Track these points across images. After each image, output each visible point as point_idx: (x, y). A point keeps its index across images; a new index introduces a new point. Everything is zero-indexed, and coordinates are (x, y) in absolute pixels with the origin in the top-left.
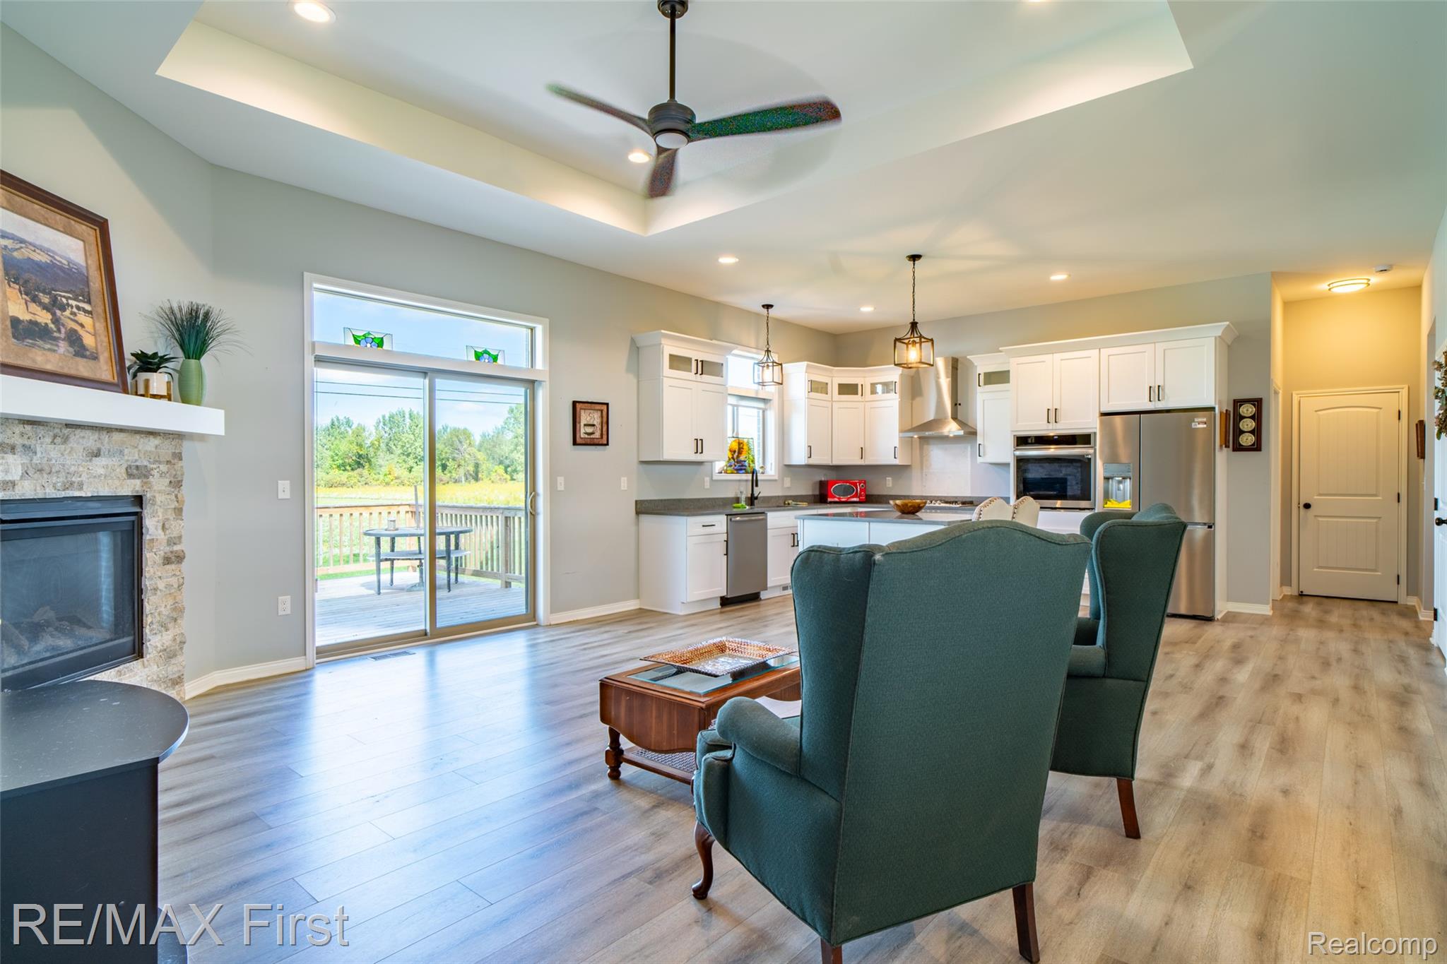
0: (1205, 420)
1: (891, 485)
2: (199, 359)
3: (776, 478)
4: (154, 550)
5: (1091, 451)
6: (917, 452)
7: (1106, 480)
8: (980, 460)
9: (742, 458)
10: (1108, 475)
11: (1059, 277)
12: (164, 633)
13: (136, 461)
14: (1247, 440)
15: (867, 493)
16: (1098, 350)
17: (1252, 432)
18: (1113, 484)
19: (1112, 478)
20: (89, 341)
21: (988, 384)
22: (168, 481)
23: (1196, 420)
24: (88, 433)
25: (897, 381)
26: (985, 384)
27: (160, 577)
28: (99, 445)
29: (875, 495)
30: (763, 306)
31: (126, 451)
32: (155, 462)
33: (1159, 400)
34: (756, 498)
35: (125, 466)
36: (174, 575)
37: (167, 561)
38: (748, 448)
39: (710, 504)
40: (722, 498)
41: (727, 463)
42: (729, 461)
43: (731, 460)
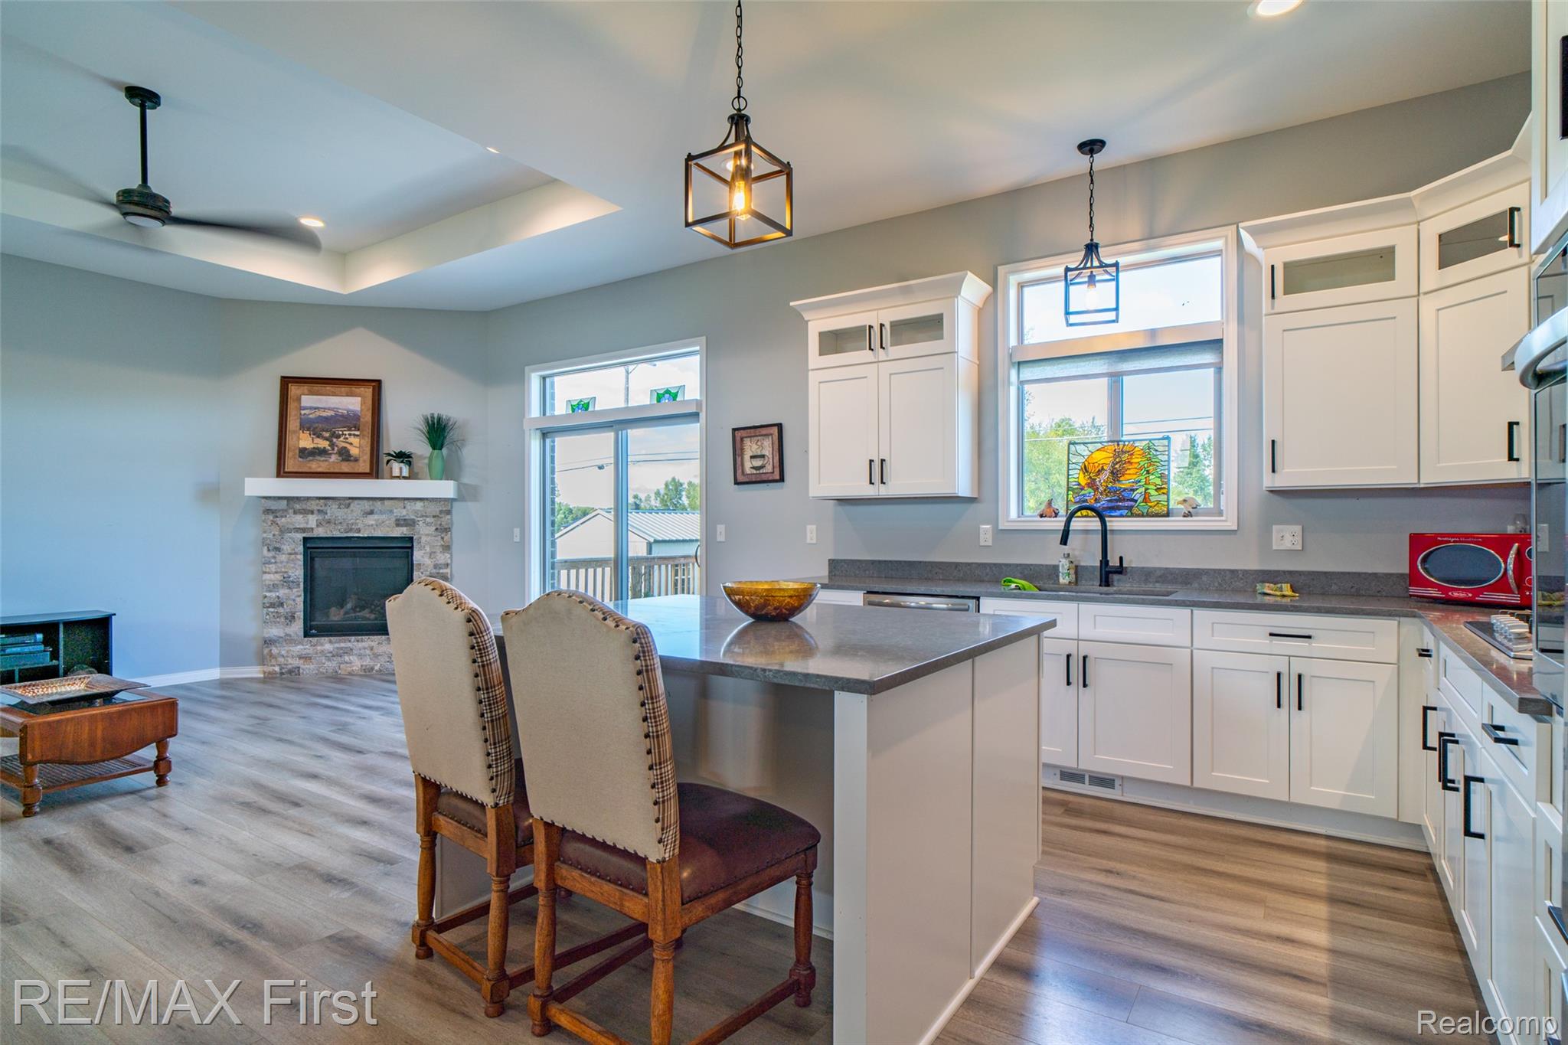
2: (441, 449)
3: (1232, 526)
4: (422, 570)
9: (1125, 483)
13: (404, 516)
20: (354, 451)
22: (434, 528)
24: (365, 502)
28: (372, 508)
31: (395, 511)
32: (422, 516)
34: (1126, 571)
35: (394, 519)
38: (1150, 459)
39: (987, 574)
40: (1020, 565)
41: (1068, 495)
42: (1076, 491)
43: (1082, 489)
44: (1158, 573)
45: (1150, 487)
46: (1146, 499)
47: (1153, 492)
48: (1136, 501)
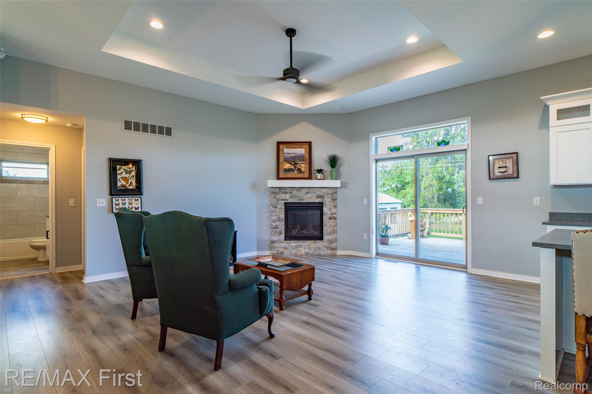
4: (326, 215)
12: (329, 236)
13: (320, 194)
20: (303, 169)
22: (331, 199)
24: (306, 189)
27: (328, 222)
28: (309, 191)
31: (317, 192)
32: (326, 194)
35: (316, 195)
36: (333, 222)
37: (330, 218)
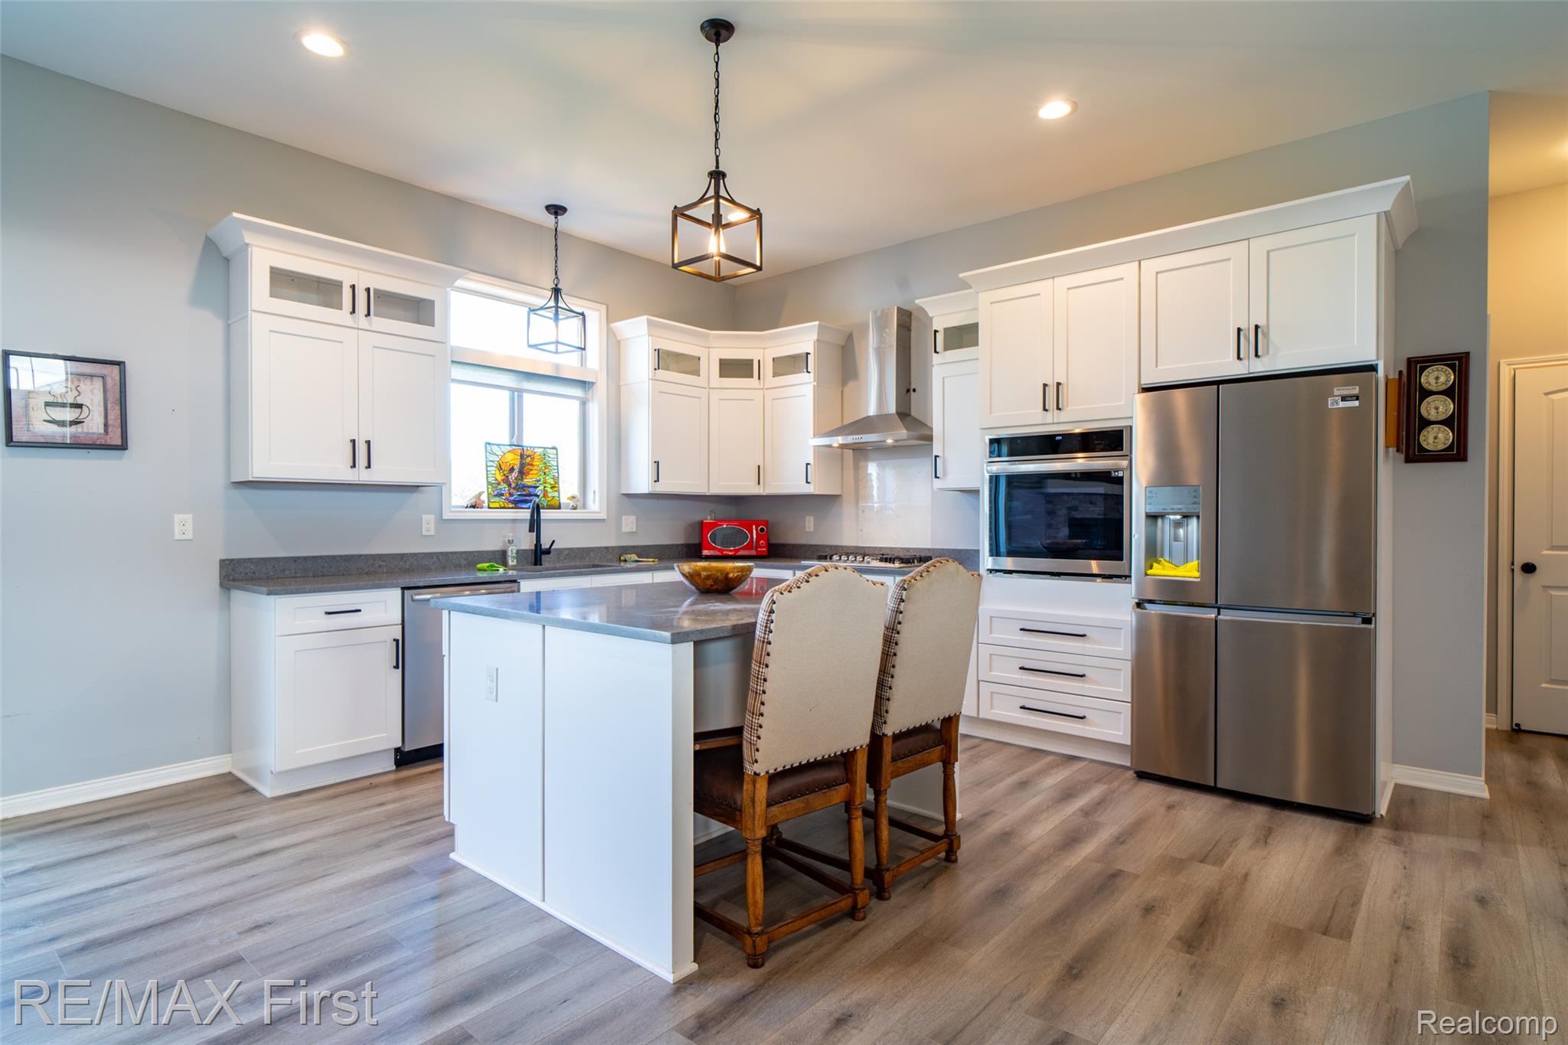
0: (1356, 391)
1: (812, 530)
3: (603, 516)
5: (1125, 463)
6: (850, 473)
7: (1150, 521)
8: (938, 484)
9: (528, 481)
10: (1154, 509)
11: (1055, 109)
14: (1436, 438)
15: (773, 541)
16: (1137, 263)
17: (1447, 422)
18: (1165, 528)
19: (1162, 516)
21: (948, 350)
23: (1336, 392)
25: (810, 350)
26: (946, 349)
29: (789, 545)
30: (548, 208)
33: (1257, 355)
34: (548, 552)
38: (545, 463)
39: (434, 563)
40: (465, 552)
41: (488, 488)
42: (494, 485)
43: (499, 484)
44: (566, 552)
45: (547, 485)
46: (545, 496)
47: (549, 490)
48: (538, 496)
